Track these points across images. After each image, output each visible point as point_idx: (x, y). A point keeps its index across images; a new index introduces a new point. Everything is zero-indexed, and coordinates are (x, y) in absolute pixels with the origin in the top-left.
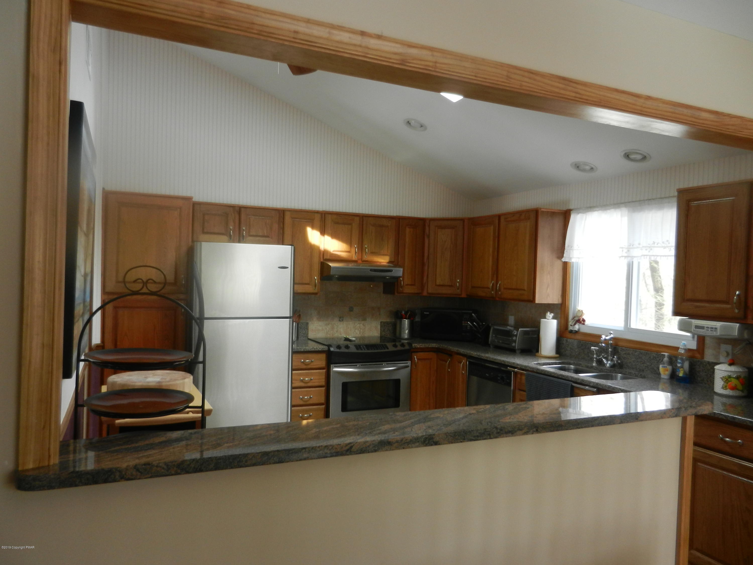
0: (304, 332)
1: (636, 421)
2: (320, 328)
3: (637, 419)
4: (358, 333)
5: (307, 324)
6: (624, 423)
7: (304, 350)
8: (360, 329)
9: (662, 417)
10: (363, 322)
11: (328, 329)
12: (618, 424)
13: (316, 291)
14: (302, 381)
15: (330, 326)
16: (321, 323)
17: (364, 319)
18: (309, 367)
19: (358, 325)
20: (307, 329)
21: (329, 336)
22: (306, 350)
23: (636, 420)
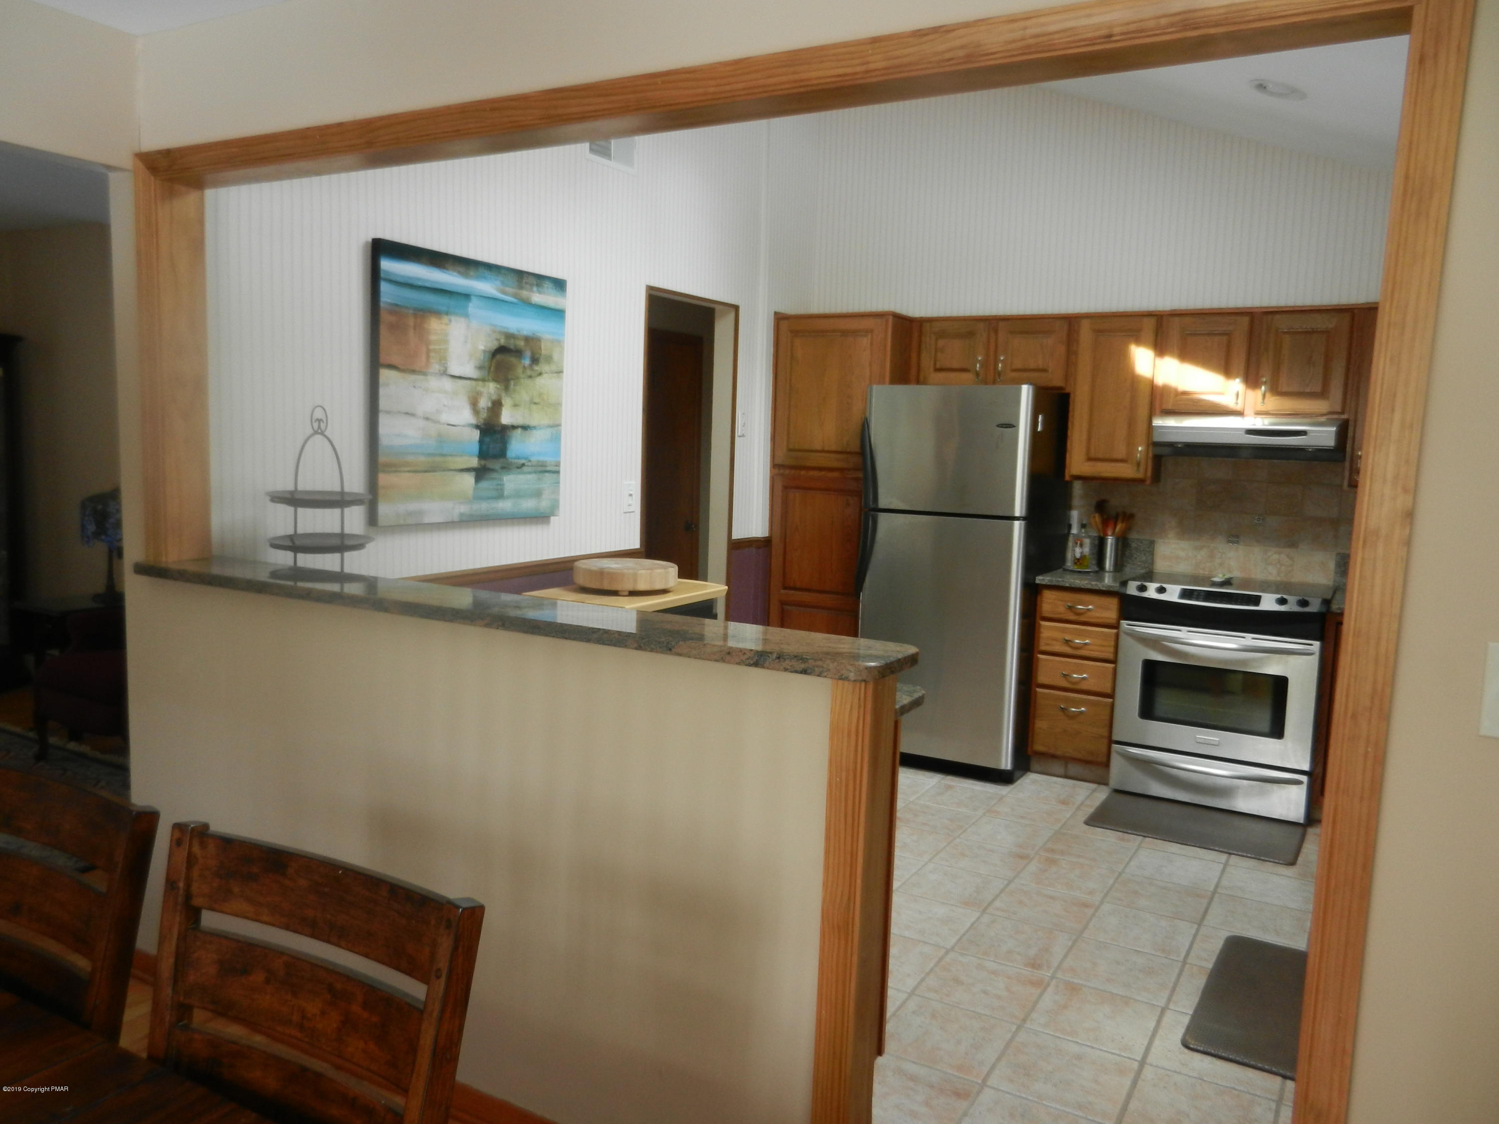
0: (1144, 558)
1: (666, 653)
2: (1182, 554)
3: (670, 650)
4: (1274, 572)
5: (1152, 543)
6: (645, 650)
7: (1070, 584)
8: (1278, 566)
9: (722, 658)
10: (1288, 550)
11: (1199, 557)
12: (632, 649)
13: (1140, 475)
14: (1067, 642)
15: (1203, 553)
16: (1184, 544)
17: (1293, 545)
18: (1082, 619)
19: (1276, 556)
20: (1152, 553)
21: (1201, 572)
22: (1074, 584)
23: (669, 652)
